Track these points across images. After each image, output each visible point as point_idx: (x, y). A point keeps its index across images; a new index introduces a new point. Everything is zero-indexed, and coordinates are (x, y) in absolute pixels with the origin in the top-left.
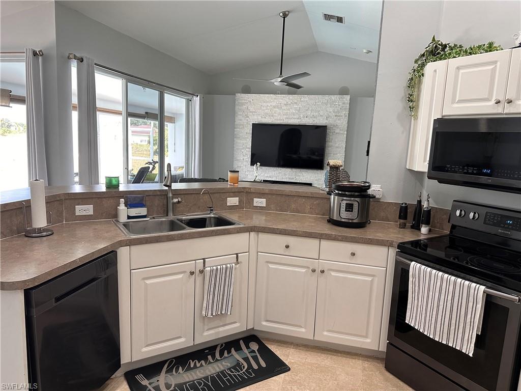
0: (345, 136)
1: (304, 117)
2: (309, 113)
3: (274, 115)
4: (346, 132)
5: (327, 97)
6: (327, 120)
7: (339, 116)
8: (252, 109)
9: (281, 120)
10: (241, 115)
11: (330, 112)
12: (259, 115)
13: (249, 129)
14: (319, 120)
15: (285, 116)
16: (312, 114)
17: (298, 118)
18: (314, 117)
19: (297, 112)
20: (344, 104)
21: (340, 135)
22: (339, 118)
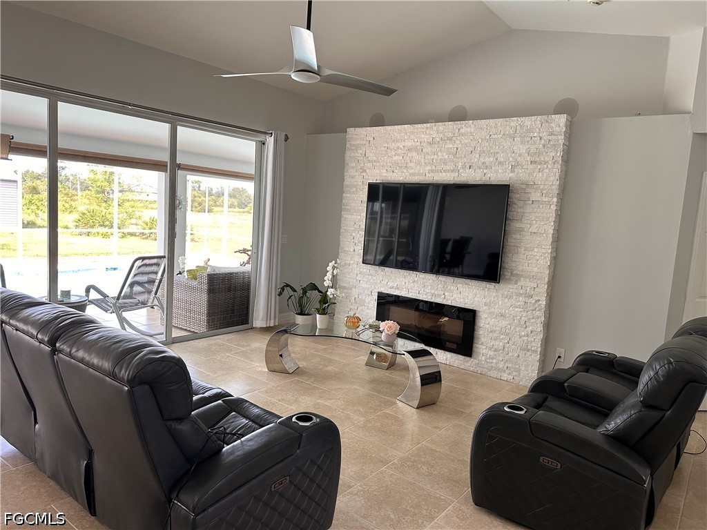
1: (464, 167)
2: (475, 158)
4: (555, 200)
5: (514, 122)
6: (512, 171)
7: (540, 163)
10: (353, 168)
11: (520, 155)
15: (429, 168)
16: (482, 160)
17: (453, 171)
18: (486, 166)
19: (451, 157)
20: (552, 134)
21: (541, 206)
22: (539, 167)
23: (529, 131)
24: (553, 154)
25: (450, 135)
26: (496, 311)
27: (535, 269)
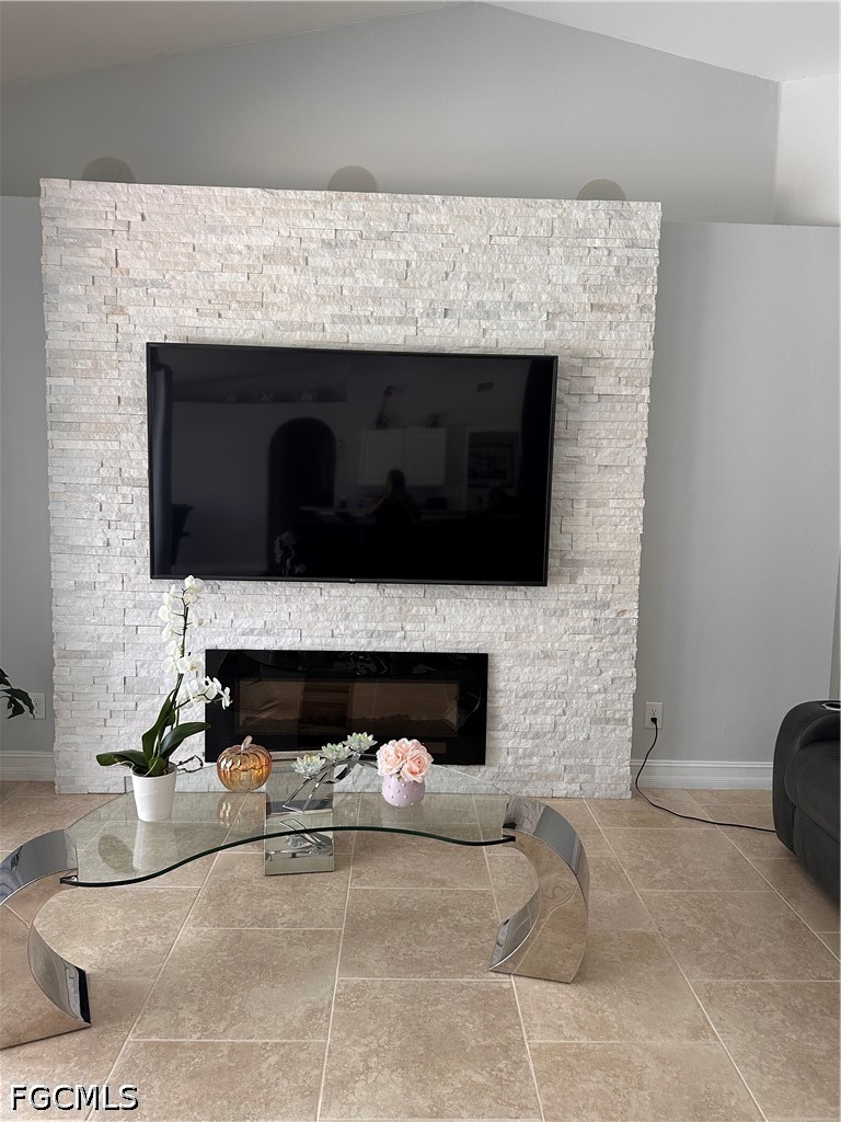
0: (644, 409)
1: (430, 313)
2: (457, 290)
3: (271, 298)
4: (646, 392)
5: (546, 210)
6: (550, 327)
7: (612, 309)
8: (140, 268)
9: (310, 327)
10: (76, 299)
11: (566, 289)
12: (184, 297)
13: (132, 379)
14: (512, 327)
15: (331, 309)
16: (475, 296)
17: (400, 321)
18: (484, 312)
19: (393, 284)
20: (632, 245)
21: (618, 407)
22: (609, 317)
23: (583, 233)
24: (636, 290)
25: (384, 227)
26: (533, 648)
27: (614, 546)
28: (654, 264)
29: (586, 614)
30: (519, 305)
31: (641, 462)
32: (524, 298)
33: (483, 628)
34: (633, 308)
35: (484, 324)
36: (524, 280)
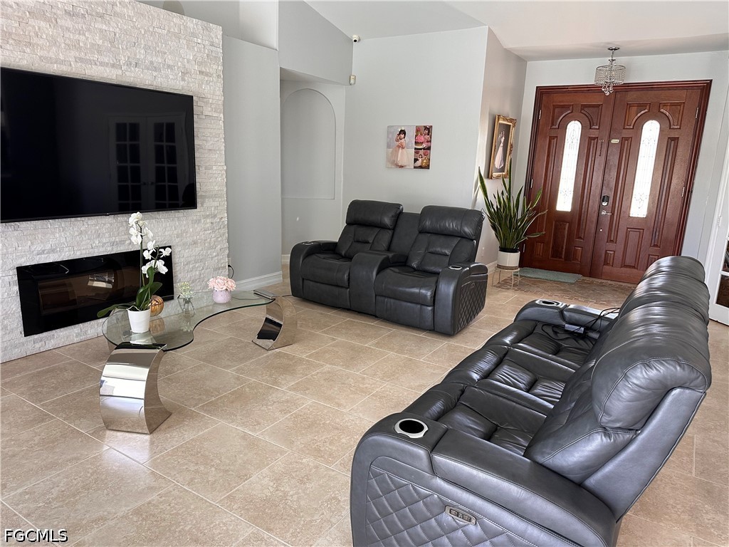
0: (222, 124)
1: (129, 64)
3: (35, 40)
5: (177, 19)
9: (62, 62)
14: (167, 77)
15: (74, 53)
17: (113, 66)
18: (153, 67)
21: (213, 122)
22: (206, 78)
23: (193, 35)
24: (215, 67)
28: (221, 55)
29: (208, 221)
30: (169, 66)
31: (223, 148)
32: (171, 63)
33: (166, 233)
34: (215, 75)
35: (155, 74)
36: (170, 54)
